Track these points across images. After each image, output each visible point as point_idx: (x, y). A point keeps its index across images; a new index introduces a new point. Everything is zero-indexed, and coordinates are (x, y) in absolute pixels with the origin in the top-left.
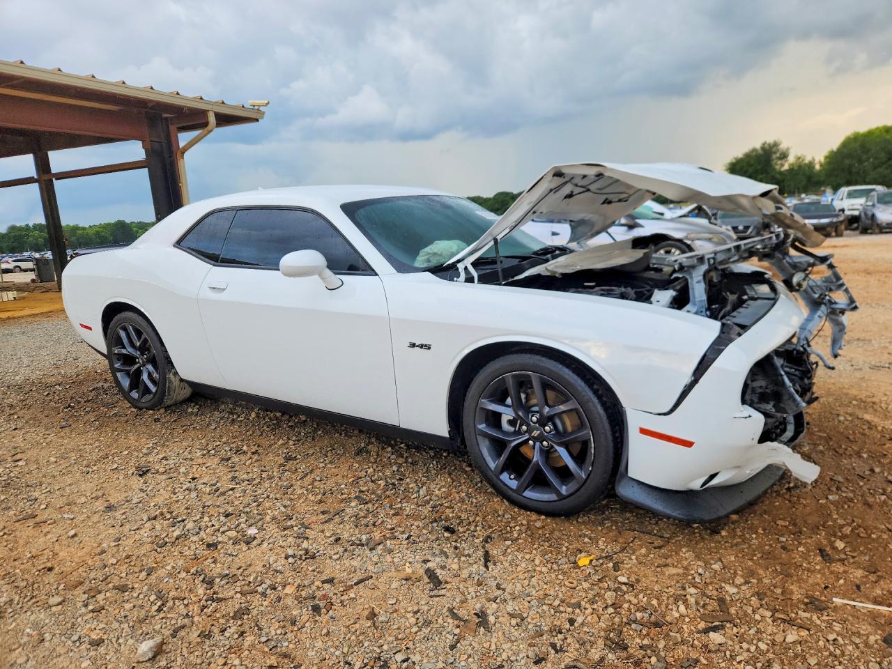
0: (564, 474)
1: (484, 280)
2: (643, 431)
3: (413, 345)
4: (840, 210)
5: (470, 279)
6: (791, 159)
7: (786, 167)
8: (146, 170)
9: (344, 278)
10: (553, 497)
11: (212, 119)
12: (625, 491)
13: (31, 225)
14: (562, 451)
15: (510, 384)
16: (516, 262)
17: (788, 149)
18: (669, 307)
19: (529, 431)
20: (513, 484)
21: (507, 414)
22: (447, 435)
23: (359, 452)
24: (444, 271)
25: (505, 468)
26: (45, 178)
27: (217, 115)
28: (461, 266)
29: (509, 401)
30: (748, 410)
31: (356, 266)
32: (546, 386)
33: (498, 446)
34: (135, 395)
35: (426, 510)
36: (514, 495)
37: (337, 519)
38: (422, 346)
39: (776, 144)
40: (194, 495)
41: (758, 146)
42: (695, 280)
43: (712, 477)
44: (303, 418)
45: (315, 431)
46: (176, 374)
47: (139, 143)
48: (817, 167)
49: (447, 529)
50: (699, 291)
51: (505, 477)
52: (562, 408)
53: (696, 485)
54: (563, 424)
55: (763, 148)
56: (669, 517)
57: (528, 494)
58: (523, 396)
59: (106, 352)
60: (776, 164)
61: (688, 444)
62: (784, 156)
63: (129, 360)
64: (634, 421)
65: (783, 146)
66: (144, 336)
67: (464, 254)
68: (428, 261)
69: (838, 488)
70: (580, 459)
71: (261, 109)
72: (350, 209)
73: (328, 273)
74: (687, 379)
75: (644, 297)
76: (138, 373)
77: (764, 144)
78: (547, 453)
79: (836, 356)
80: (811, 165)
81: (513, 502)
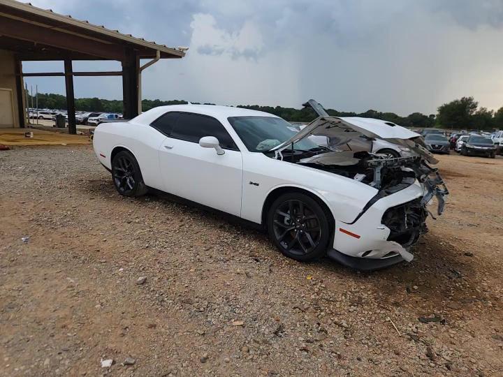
0: (308, 245)
1: (285, 159)
2: (341, 230)
3: (251, 183)
4: (495, 144)
5: (279, 158)
6: (478, 109)
7: (474, 113)
8: (121, 77)
9: (225, 150)
10: (302, 254)
11: (158, 54)
12: (331, 254)
13: (49, 94)
14: (308, 235)
15: (290, 205)
16: (301, 153)
17: (477, 103)
18: (361, 182)
19: (295, 225)
20: (286, 247)
21: (287, 218)
22: (260, 223)
23: (221, 227)
24: (269, 153)
25: (283, 240)
26: (69, 75)
27: (161, 52)
28: (276, 152)
29: (289, 212)
30: (383, 226)
31: (232, 146)
32: (305, 207)
33: (281, 230)
34: (122, 189)
35: (248, 252)
36: (285, 251)
37: (211, 250)
38: (255, 184)
39: (470, 99)
40: (152, 233)
41: (459, 99)
42: (377, 171)
43: (368, 252)
44: (197, 210)
45: (202, 216)
46: (143, 182)
47: (120, 63)
48: (493, 116)
49: (256, 260)
50: (378, 176)
51: (282, 243)
52: (311, 217)
53: (360, 255)
54: (310, 224)
55: (462, 100)
56: (347, 267)
57: (291, 251)
58: (295, 211)
59: (111, 169)
60: (469, 111)
61: (358, 237)
62: (475, 106)
63: (121, 173)
64: (338, 225)
65: (475, 101)
66: (131, 163)
67: (278, 147)
68: (262, 147)
69: (426, 269)
70: (315, 239)
71: (184, 51)
72: (231, 120)
73: (219, 147)
74: (361, 211)
75: (352, 176)
76: (125, 179)
77: (463, 98)
78: (302, 235)
79: (440, 214)
80: (490, 114)
81: (285, 255)
